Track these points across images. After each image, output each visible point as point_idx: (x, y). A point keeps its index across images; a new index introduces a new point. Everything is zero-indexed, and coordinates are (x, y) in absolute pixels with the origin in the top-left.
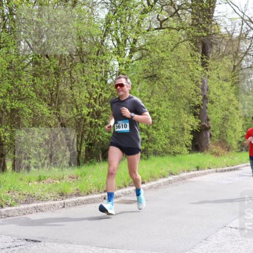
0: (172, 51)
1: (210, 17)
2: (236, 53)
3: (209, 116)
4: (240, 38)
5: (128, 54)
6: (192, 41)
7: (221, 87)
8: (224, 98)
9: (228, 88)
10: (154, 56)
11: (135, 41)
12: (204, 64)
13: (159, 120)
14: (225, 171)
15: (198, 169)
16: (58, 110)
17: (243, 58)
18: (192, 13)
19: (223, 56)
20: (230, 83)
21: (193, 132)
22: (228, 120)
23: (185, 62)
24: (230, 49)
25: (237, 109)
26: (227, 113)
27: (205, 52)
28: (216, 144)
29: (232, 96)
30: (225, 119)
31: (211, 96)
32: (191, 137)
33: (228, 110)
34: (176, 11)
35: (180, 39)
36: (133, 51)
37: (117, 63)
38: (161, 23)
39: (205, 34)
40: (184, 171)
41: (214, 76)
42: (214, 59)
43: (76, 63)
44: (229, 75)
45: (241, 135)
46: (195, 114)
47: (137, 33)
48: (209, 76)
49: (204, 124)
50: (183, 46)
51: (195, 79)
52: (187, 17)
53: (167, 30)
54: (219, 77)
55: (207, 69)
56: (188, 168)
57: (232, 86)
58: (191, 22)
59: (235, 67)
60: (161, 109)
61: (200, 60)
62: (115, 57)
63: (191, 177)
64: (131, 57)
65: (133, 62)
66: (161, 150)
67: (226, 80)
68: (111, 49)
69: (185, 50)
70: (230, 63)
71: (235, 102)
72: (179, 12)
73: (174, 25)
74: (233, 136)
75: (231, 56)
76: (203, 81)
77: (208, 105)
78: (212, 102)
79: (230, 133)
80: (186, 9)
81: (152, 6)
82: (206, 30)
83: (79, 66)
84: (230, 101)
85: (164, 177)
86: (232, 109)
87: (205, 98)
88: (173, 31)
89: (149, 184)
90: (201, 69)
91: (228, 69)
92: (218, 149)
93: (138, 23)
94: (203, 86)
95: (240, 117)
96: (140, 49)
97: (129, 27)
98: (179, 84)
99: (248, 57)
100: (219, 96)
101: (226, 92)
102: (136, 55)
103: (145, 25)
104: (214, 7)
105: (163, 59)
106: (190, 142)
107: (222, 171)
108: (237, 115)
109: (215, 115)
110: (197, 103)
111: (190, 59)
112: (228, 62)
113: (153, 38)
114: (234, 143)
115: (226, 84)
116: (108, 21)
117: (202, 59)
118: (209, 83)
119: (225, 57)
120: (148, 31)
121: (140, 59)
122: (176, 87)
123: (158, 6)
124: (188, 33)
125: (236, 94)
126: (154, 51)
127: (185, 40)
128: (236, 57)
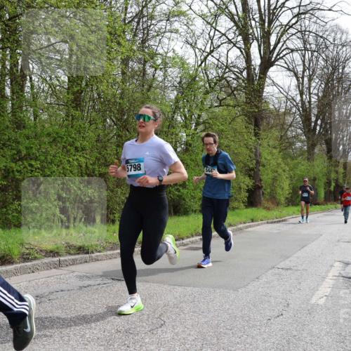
0: (230, 124)
1: (261, 96)
2: (282, 125)
3: (262, 177)
4: (285, 114)
5: (193, 128)
6: (246, 115)
7: (270, 153)
8: (273, 162)
9: (277, 154)
11: (199, 116)
12: (256, 135)
14: (275, 222)
15: (252, 221)
17: (288, 129)
18: (246, 93)
19: (272, 127)
20: (278, 150)
21: (248, 191)
22: (277, 180)
23: (240, 133)
24: (278, 122)
25: (284, 171)
26: (276, 174)
27: (257, 125)
28: (267, 200)
29: (280, 160)
30: (275, 179)
31: (263, 160)
32: (247, 194)
33: (277, 172)
34: (233, 92)
35: (236, 114)
36: (197, 124)
37: (184, 134)
38: (221, 101)
39: (257, 110)
40: (241, 223)
41: (265, 144)
42: (264, 130)
44: (277, 143)
45: (287, 193)
46: (250, 176)
47: (201, 110)
48: (260, 145)
49: (258, 183)
50: (239, 120)
51: (250, 147)
52: (242, 97)
53: (225, 107)
54: (269, 145)
55: (259, 139)
56: (244, 220)
57: (280, 152)
58: (245, 101)
59: (281, 136)
61: (253, 131)
62: (183, 130)
63: (247, 227)
64: (196, 129)
65: (197, 133)
67: (275, 148)
68: (180, 123)
69: (240, 123)
70: (277, 134)
71: (283, 165)
72: (235, 92)
73: (232, 103)
74: (281, 193)
75: (278, 127)
76: (256, 149)
77: (261, 168)
78: (264, 166)
79: (279, 191)
80: (241, 90)
81: (213, 88)
82: (257, 107)
84: (279, 164)
86: (280, 171)
87: (258, 162)
88: (231, 108)
90: (254, 138)
91: (276, 139)
92: (269, 204)
93: (202, 102)
94: (256, 152)
95: (287, 178)
96: (204, 123)
97: (195, 105)
98: (236, 152)
99: (293, 128)
100: (269, 160)
101: (274, 157)
102: (201, 127)
103: (207, 103)
104: (263, 89)
105: (222, 130)
106: (246, 199)
107: (272, 223)
108: (285, 176)
109: (266, 176)
110: (251, 166)
111: (244, 130)
112: (276, 133)
113: (214, 114)
114: (283, 200)
115: (274, 151)
116: (177, 100)
117: (255, 130)
118: (261, 149)
119: (274, 128)
120: (210, 108)
121: (204, 130)
122: (234, 153)
123: (217, 88)
124: (243, 109)
125: (284, 158)
126: (215, 124)
127: (240, 115)
128: (282, 128)
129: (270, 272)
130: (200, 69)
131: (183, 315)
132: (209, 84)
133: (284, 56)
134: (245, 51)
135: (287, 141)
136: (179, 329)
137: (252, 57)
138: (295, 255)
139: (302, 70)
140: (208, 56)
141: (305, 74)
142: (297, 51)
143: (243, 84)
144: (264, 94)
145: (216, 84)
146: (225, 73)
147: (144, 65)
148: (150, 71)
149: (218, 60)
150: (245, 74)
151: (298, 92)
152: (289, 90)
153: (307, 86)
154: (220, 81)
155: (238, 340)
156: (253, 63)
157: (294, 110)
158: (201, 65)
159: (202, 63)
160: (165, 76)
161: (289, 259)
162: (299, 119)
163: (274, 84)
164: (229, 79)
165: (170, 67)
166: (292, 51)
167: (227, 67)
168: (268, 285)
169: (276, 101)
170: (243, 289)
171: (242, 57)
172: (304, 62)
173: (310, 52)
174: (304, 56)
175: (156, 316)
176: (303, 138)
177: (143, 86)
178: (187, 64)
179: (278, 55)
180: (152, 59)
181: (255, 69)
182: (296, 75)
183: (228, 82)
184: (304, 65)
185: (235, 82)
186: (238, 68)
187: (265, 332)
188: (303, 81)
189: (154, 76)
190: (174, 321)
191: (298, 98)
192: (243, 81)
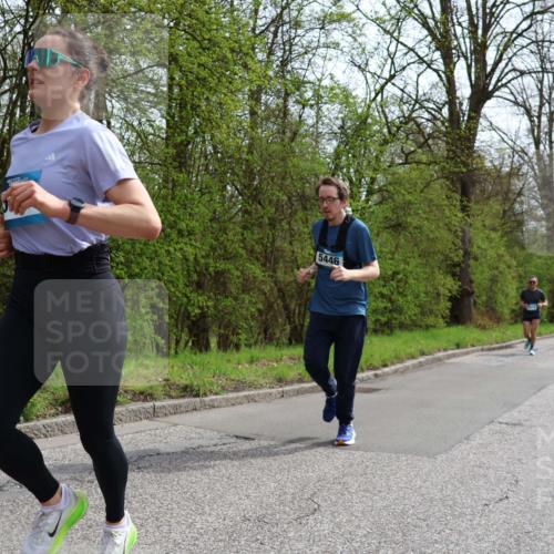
0: (422, 192)
1: (471, 148)
2: (507, 193)
3: (473, 277)
4: (510, 175)
5: (363, 198)
6: (447, 178)
7: (487, 238)
8: (492, 253)
9: (497, 240)
10: (399, 199)
11: (373, 180)
12: (464, 209)
13: (406, 282)
14: (494, 349)
15: (458, 346)
16: (275, 271)
17: (515, 200)
18: (447, 143)
19: (489, 198)
20: (499, 233)
21: (451, 299)
22: (497, 281)
23: (438, 207)
24: (499, 188)
25: (509, 267)
26: (496, 272)
27: (465, 193)
28: (483, 315)
29: (502, 250)
30: (494, 280)
31: (475, 249)
32: (449, 304)
33: (497, 268)
34: (426, 141)
35: (432, 176)
36: (370, 193)
38: (407, 155)
39: (464, 170)
40: (439, 351)
41: (478, 224)
42: (477, 202)
43: (296, 211)
44: (497, 222)
45: (514, 302)
46: (454, 275)
47: (375, 170)
48: (471, 225)
49: (466, 287)
50: (436, 185)
51: (454, 229)
52: (440, 148)
53: (414, 165)
54: (484, 226)
55: (468, 215)
56: (445, 345)
57: (502, 237)
58: (445, 153)
59: (505, 212)
60: (409, 268)
61: (458, 203)
63: (449, 357)
64: (367, 201)
65: (370, 207)
66: (409, 322)
67: (494, 229)
69: (438, 190)
70: (498, 207)
71: (507, 258)
72: (430, 142)
73: (424, 158)
74: (504, 302)
75: (500, 198)
76: (463, 231)
77: (472, 262)
78: (476, 259)
79: (501, 298)
80: (439, 138)
81: (394, 135)
82: (465, 164)
83: (300, 214)
84: (500, 257)
85: (413, 357)
86: (502, 266)
87: (467, 254)
88: (423, 166)
89: (393, 368)
90: (460, 215)
91: (496, 216)
92: (485, 321)
93: (377, 157)
94: (464, 236)
95: (513, 278)
96: (380, 190)
97: (365, 163)
98: (431, 236)
99: (523, 198)
100: (485, 250)
101: (493, 244)
102: (375, 197)
103: (386, 158)
104: (475, 135)
105: (410, 202)
106: (447, 311)
107: (489, 350)
108: (510, 275)
109: (480, 275)
110: (456, 259)
111: (446, 202)
112: (496, 206)
113: (396, 176)
114: (506, 312)
115: (493, 235)
116: (337, 155)
117: (462, 201)
118: (472, 233)
119: (492, 200)
120: (389, 166)
121: (381, 203)
122: (428, 239)
123: (402, 135)
124: (443, 169)
125: (508, 247)
126: (398, 192)
127: (438, 178)
128: (506, 199)
129: (487, 429)
130: (373, 105)
131: (348, 496)
132: (388, 128)
133: (509, 82)
134: (447, 76)
135: (513, 219)
136: (343, 518)
137: (457, 84)
138: (527, 403)
139: (538, 104)
140: (386, 83)
141: (543, 111)
142: (530, 73)
143: (443, 129)
144: (477, 144)
145: (399, 128)
146: (413, 111)
147: (285, 100)
148: (294, 109)
149: (402, 90)
150: (445, 111)
151: (531, 140)
152: (517, 137)
153: (546, 130)
154: (406, 123)
155: (436, 537)
156: (458, 94)
157: (525, 168)
158: (375, 99)
159: (377, 95)
160: (318, 117)
161: (517, 409)
162: (533, 183)
163: (492, 127)
164: (420, 120)
165: (326, 103)
166: (522, 73)
167: (416, 101)
168: (483, 450)
169: (496, 155)
170: (444, 456)
171: (441, 84)
172: (541, 90)
173: (550, 75)
174: (541, 82)
175: (306, 496)
176: (540, 212)
177: (284, 133)
178: (354, 98)
179: (498, 80)
180: (298, 90)
181: (461, 104)
182: (528, 112)
183: (418, 125)
184: (541, 96)
185: (430, 124)
186: (434, 102)
187: (479, 524)
188: (539, 121)
189: (300, 117)
190: (335, 504)
191: (532, 150)
192: (443, 123)
